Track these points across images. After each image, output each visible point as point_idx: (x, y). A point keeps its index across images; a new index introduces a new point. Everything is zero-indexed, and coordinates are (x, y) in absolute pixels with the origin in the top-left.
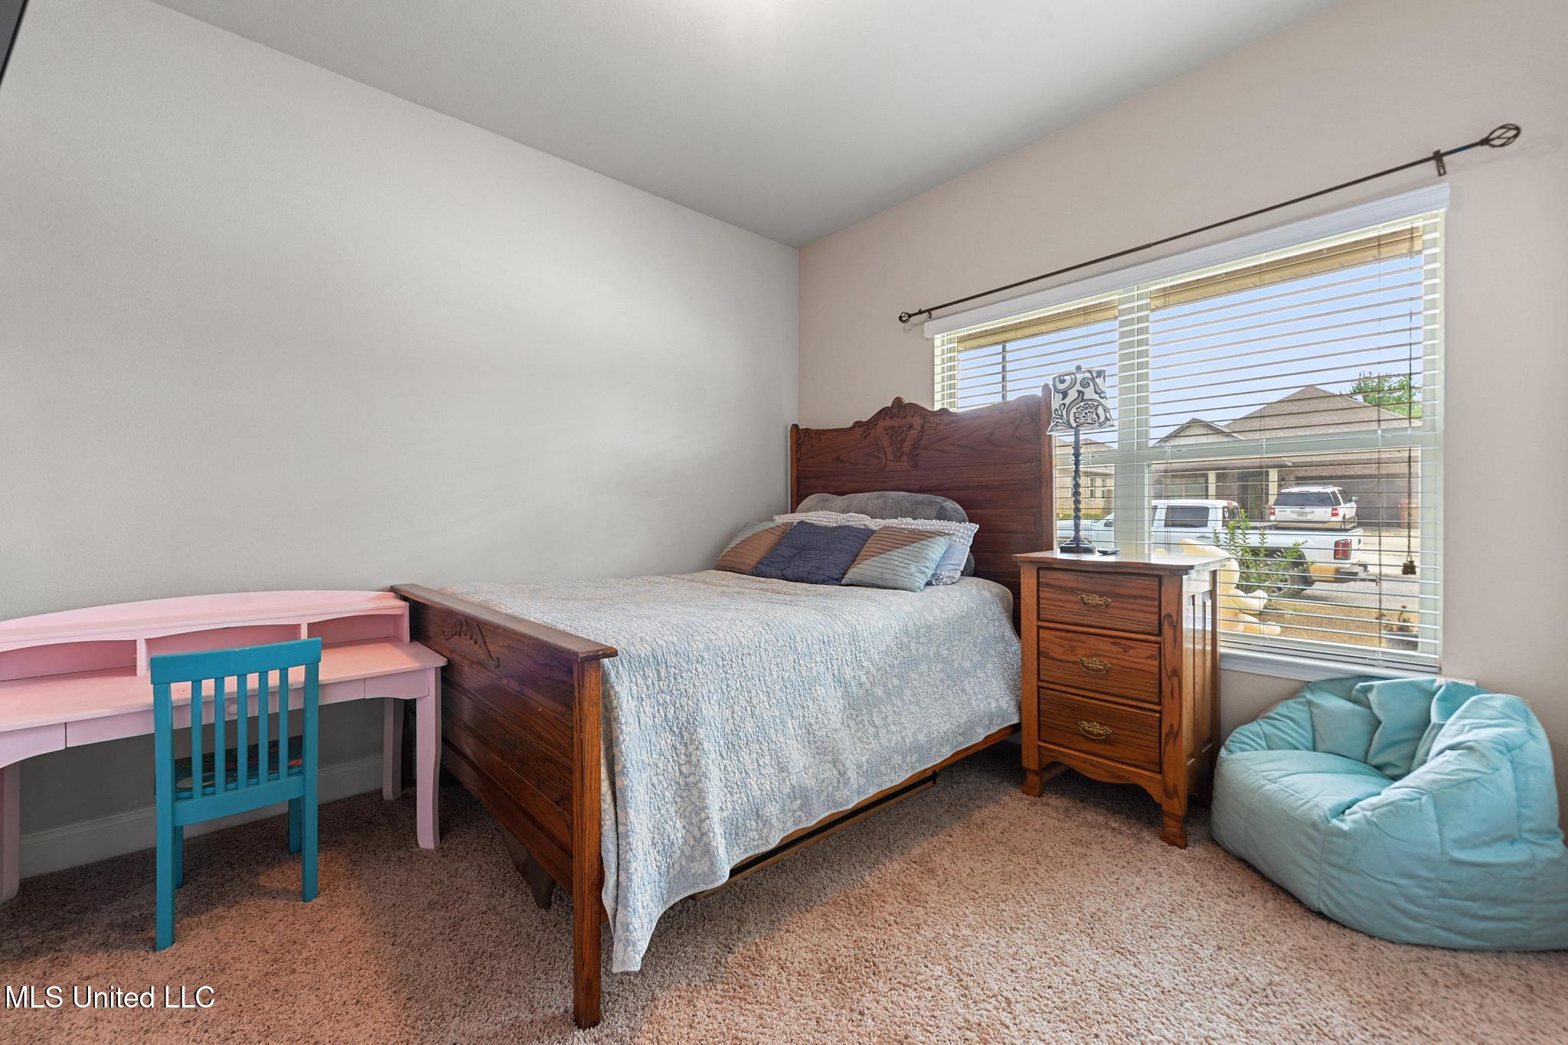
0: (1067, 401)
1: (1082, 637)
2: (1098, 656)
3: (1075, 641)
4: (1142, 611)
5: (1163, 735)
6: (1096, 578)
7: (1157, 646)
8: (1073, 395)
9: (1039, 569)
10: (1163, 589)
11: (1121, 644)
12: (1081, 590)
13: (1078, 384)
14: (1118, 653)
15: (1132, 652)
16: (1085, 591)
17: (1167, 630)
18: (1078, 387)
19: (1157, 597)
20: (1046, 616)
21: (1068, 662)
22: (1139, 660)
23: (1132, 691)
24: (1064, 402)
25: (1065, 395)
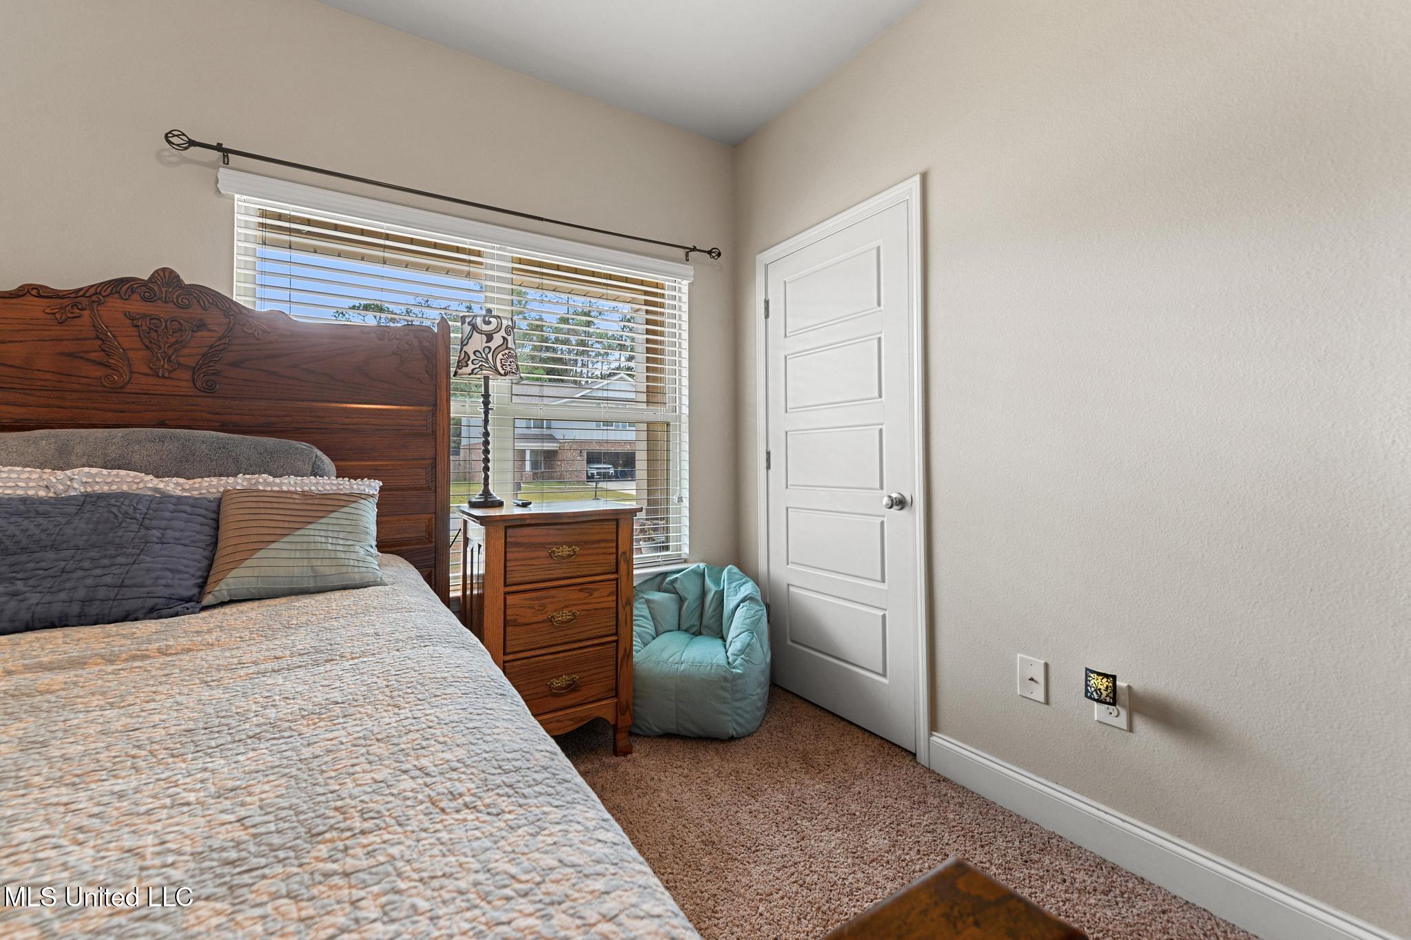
0: (493, 345)
1: (553, 592)
2: (567, 607)
3: (545, 598)
4: (604, 554)
5: (619, 660)
6: (564, 529)
7: (615, 582)
8: (497, 340)
9: (506, 528)
10: (620, 531)
11: (587, 589)
12: (550, 544)
13: (503, 329)
14: (585, 598)
15: (596, 594)
16: (556, 544)
17: (623, 566)
18: (502, 333)
19: (615, 538)
20: (514, 579)
21: (538, 623)
22: (602, 600)
23: (596, 631)
24: (488, 345)
25: (490, 338)
